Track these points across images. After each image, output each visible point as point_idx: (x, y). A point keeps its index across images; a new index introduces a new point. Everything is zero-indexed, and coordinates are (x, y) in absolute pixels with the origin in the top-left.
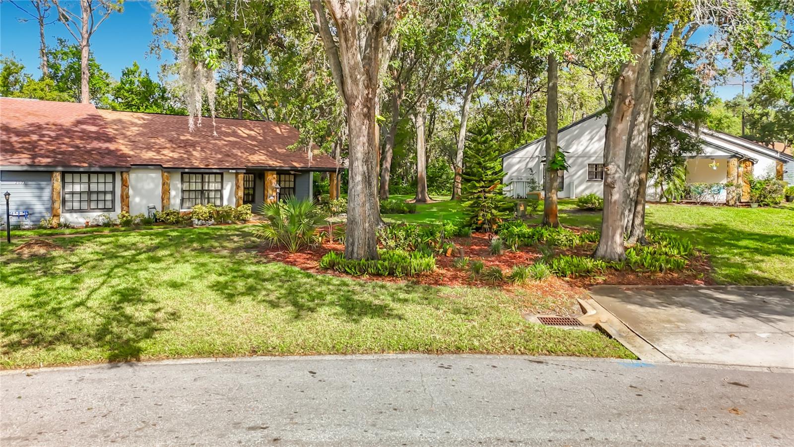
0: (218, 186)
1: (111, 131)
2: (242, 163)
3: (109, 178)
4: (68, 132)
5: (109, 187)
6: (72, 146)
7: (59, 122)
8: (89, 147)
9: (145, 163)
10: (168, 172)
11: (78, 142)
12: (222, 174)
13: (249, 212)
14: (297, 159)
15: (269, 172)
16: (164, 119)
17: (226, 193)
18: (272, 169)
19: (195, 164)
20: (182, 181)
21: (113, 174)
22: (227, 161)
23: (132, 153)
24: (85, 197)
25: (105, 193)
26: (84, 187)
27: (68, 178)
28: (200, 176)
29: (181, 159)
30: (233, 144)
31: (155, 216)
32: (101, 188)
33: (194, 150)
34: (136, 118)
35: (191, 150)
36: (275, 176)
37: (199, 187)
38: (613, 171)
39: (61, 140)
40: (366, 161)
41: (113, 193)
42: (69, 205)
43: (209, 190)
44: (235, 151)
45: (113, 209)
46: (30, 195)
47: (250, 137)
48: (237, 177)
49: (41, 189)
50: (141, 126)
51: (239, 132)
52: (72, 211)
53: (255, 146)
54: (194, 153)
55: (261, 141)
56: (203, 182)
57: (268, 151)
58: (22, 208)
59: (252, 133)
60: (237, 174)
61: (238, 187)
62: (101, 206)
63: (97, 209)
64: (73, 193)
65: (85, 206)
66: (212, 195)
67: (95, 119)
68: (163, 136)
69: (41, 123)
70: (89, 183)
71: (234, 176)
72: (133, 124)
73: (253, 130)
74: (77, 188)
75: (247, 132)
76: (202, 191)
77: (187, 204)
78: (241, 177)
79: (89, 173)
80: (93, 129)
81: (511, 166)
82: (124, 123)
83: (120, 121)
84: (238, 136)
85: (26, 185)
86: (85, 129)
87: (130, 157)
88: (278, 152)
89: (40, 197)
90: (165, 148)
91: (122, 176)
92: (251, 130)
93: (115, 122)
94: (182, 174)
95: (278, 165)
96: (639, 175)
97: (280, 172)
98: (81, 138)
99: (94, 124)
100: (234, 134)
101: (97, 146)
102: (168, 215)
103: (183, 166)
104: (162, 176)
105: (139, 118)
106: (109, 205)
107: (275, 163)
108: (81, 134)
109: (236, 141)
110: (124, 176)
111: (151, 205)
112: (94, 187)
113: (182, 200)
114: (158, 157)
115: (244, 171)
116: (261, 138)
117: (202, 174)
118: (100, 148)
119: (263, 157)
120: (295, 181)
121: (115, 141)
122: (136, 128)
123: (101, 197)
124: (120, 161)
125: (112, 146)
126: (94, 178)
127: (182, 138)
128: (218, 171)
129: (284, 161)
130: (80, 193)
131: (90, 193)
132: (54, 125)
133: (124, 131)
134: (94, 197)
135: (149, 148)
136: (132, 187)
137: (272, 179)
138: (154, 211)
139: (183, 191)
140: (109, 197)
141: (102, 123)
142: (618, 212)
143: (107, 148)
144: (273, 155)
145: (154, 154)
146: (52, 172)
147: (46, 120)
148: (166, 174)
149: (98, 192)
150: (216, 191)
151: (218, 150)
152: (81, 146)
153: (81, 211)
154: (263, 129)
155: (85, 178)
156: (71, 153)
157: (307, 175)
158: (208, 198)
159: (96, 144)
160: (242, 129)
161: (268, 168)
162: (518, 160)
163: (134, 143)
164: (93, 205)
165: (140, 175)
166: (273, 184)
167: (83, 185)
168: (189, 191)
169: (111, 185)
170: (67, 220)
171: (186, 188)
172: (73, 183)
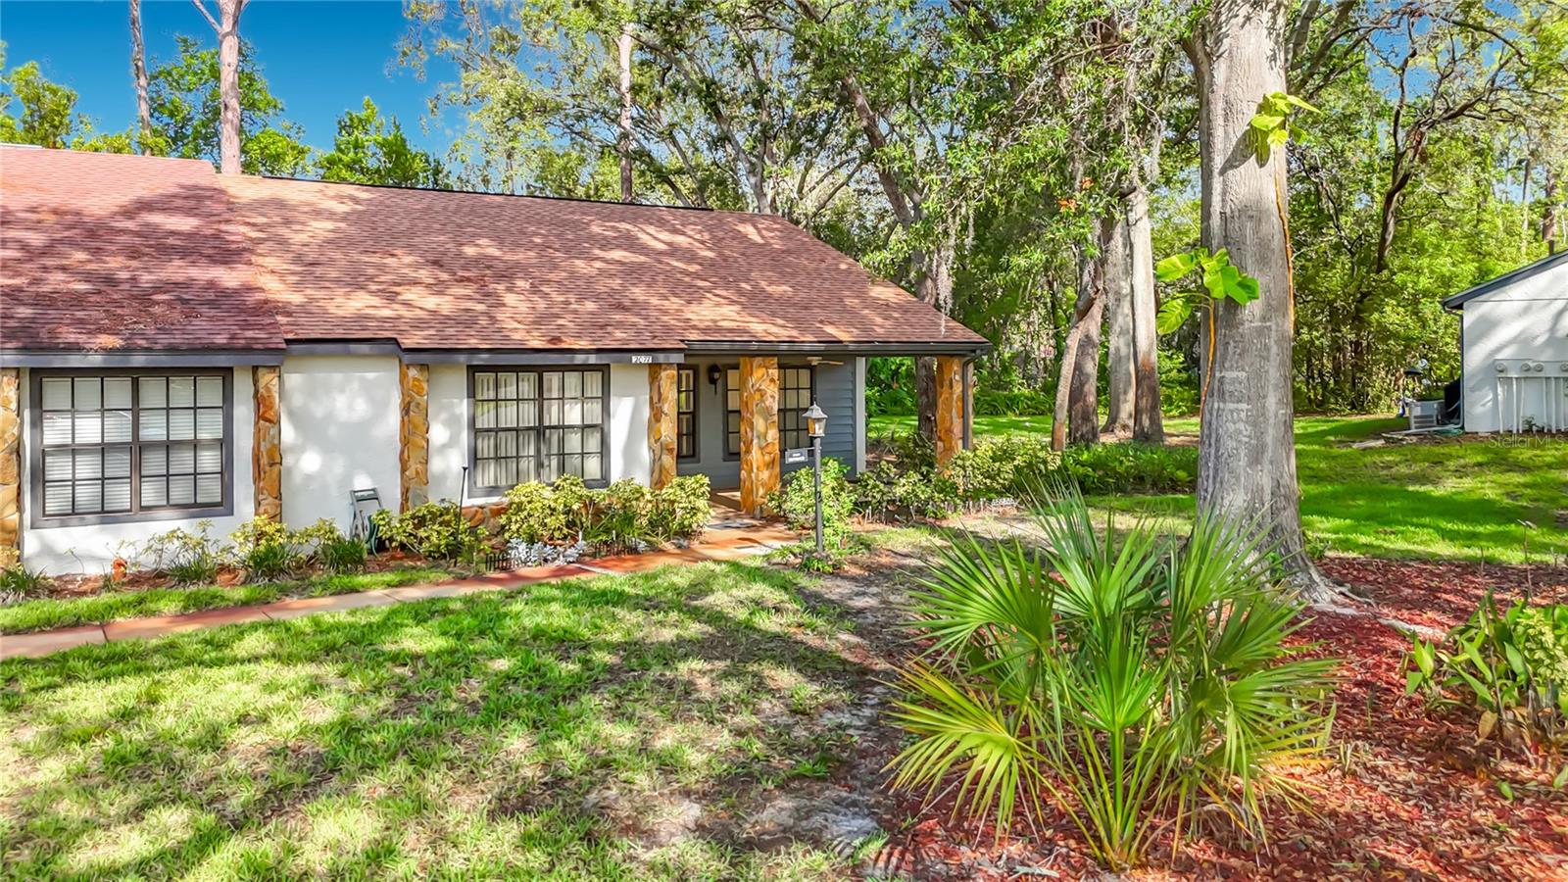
0: (593, 412)
1: (238, 232)
2: (668, 329)
3: (211, 392)
4: (93, 234)
5: (211, 425)
6: (88, 277)
7: (76, 204)
8: (146, 279)
9: (338, 333)
10: (424, 367)
11: (115, 263)
12: (604, 369)
13: (702, 503)
14: (835, 317)
15: (758, 360)
16: (419, 201)
17: (619, 433)
18: (765, 352)
19: (516, 336)
20: (472, 393)
21: (226, 373)
22: (620, 325)
23: (296, 298)
24: (119, 465)
25: (195, 446)
26: (118, 429)
27: (56, 393)
28: (533, 376)
29: (466, 320)
30: (632, 272)
31: (374, 529)
32: (182, 428)
33: (509, 290)
34: (332, 198)
35: (501, 287)
36: (775, 373)
37: (528, 415)
39: (60, 255)
41: (225, 444)
42: (58, 497)
43: (563, 427)
44: (638, 292)
45: (224, 506)
47: (674, 251)
48: (654, 378)
50: (345, 218)
51: (641, 235)
52: (72, 514)
53: (697, 276)
54: (510, 299)
55: (712, 263)
56: (540, 398)
57: (740, 292)
59: (680, 240)
60: (654, 369)
61: (657, 415)
62: (181, 492)
63: (168, 506)
64: (73, 450)
65: (119, 496)
66: (573, 442)
67: (199, 198)
68: (411, 248)
69: (13, 206)
70: (136, 410)
71: (645, 374)
72: (318, 213)
73: (683, 234)
74: (89, 429)
75: (665, 236)
76: (540, 431)
77: (488, 478)
78: (668, 377)
79: (137, 374)
80: (185, 224)
81: (1488, 325)
82: (293, 208)
83: (280, 204)
84: (644, 249)
86: (156, 227)
87: (289, 314)
88: (770, 296)
90: (415, 283)
91: (255, 383)
92: (675, 231)
93: (260, 205)
94: (473, 370)
95: (784, 334)
97: (789, 359)
98: (134, 253)
99: (189, 212)
100: (630, 243)
101: (180, 277)
102: (421, 522)
103: (473, 343)
104: (403, 377)
105: (340, 198)
106: (211, 491)
107: (774, 329)
108: (137, 240)
109: (641, 264)
110: (262, 382)
111: (362, 483)
112: (153, 429)
113: (475, 459)
114: (386, 313)
115: (679, 358)
116: (711, 254)
117: (540, 370)
118: (187, 285)
119: (730, 311)
120: (812, 389)
121: (249, 263)
122: (330, 225)
123: (183, 461)
124: (246, 326)
125: (229, 277)
126: (153, 392)
127: (470, 251)
128: (593, 359)
129: (798, 323)
130: (103, 449)
131: (138, 448)
132: (55, 212)
133: (284, 231)
134: (154, 462)
135: (356, 281)
136: (291, 414)
137: (764, 385)
138: (371, 510)
139: (476, 432)
140: (209, 461)
141: (218, 208)
143: (211, 285)
144: (756, 302)
145: (375, 301)
147: (33, 198)
148: (413, 373)
149: (169, 446)
150: (585, 428)
151: (584, 288)
152: (124, 275)
153: (106, 515)
154: (710, 229)
155: (119, 392)
156: (78, 300)
157: (849, 368)
158: (562, 454)
159: (177, 270)
160: (651, 230)
161: (755, 346)
162: (1518, 306)
163: (308, 267)
164: (150, 493)
165: (321, 376)
166: (768, 402)
167: (110, 421)
168: (497, 430)
169: (218, 417)
170: (48, 551)
171: (486, 420)
172: (73, 411)
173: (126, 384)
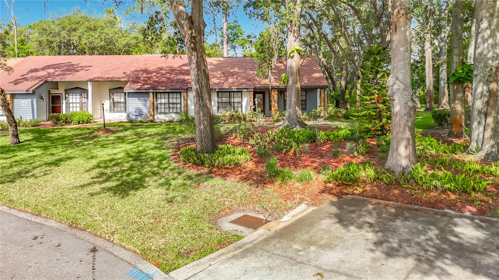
0: (239, 100)
3: (178, 96)
4: (172, 71)
5: (179, 101)
6: (168, 78)
8: (175, 78)
11: (172, 76)
12: (241, 92)
15: (273, 90)
17: (244, 104)
19: (224, 87)
20: (218, 96)
21: (180, 93)
24: (167, 106)
25: (176, 104)
26: (166, 101)
27: (159, 96)
28: (228, 93)
36: (276, 93)
37: (228, 100)
38: (391, 84)
39: (166, 75)
40: (198, 82)
41: (180, 103)
42: (159, 111)
43: (234, 102)
46: (141, 104)
48: (249, 94)
49: (146, 101)
52: (161, 113)
56: (230, 97)
58: (137, 111)
60: (250, 92)
61: (250, 100)
62: (175, 111)
63: (173, 112)
64: (161, 104)
65: (167, 111)
66: (236, 105)
70: (169, 98)
74: (163, 101)
76: (230, 103)
77: (221, 110)
78: (251, 94)
79: (168, 93)
85: (139, 99)
89: (145, 105)
94: (218, 92)
96: (488, 85)
101: (180, 78)
103: (219, 88)
106: (179, 110)
107: (277, 84)
108: (178, 71)
110: (184, 94)
112: (171, 101)
113: (218, 107)
115: (253, 90)
117: (230, 92)
120: (306, 96)
123: (175, 106)
124: (183, 86)
126: (171, 95)
128: (236, 90)
130: (165, 104)
131: (169, 104)
132: (169, 68)
134: (171, 106)
136: (190, 100)
137: (274, 95)
139: (218, 103)
140: (179, 106)
142: (400, 125)
146: (149, 93)
149: (173, 104)
150: (238, 102)
153: (165, 113)
155: (166, 96)
156: (164, 82)
158: (234, 107)
161: (273, 87)
164: (171, 110)
166: (275, 98)
167: (166, 100)
168: (222, 102)
169: (179, 99)
170: (158, 118)
171: (220, 101)
172: (161, 98)
173: (167, 94)
